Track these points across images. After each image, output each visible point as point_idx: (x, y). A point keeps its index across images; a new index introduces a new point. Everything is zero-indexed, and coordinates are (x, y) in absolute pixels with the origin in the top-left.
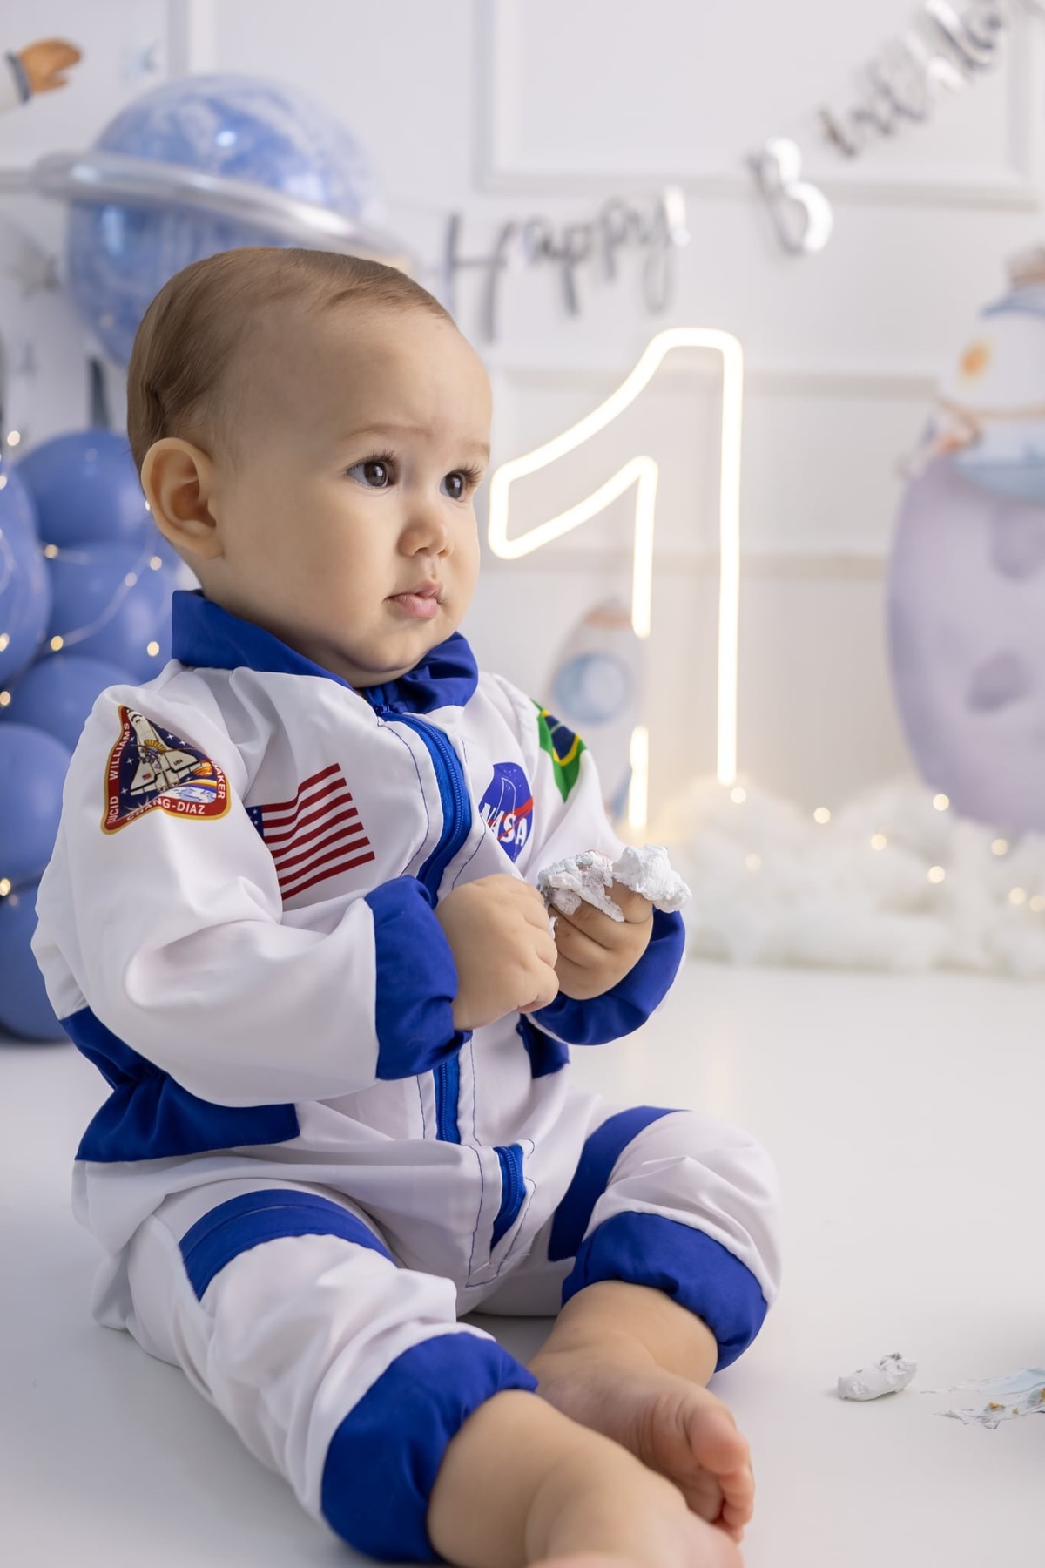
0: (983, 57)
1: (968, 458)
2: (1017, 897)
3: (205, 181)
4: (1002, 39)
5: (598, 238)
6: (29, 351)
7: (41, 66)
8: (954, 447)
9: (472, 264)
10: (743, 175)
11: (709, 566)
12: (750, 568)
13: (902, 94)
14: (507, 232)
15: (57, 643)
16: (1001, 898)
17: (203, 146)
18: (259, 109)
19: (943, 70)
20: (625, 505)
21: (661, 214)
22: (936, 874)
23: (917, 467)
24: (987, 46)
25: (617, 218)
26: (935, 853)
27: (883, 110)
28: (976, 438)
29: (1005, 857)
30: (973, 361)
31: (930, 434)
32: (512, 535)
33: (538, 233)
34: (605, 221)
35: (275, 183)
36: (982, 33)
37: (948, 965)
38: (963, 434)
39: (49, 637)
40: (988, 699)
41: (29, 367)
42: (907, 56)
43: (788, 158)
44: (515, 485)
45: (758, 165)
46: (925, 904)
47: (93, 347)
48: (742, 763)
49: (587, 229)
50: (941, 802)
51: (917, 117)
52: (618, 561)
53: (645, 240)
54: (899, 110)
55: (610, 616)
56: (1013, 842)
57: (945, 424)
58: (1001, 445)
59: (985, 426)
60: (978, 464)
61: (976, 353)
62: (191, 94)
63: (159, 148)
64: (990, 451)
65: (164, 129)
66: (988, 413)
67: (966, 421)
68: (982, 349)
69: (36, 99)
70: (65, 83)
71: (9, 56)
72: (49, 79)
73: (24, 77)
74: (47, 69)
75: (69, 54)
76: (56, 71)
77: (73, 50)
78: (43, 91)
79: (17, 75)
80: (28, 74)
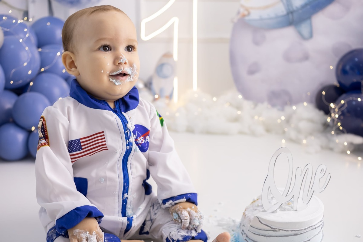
1: (247, 18)
8: (244, 16)
11: (190, 41)
12: (200, 41)
15: (43, 70)
16: (253, 117)
20: (171, 28)
22: (239, 112)
23: (236, 20)
26: (239, 108)
28: (249, 14)
29: (253, 109)
31: (239, 13)
32: (146, 35)
37: (241, 133)
38: (246, 13)
39: (41, 69)
40: (252, 72)
44: (147, 24)
46: (236, 119)
48: (199, 86)
50: (240, 97)
52: (170, 40)
55: (168, 55)
56: (256, 105)
57: (242, 10)
58: (255, 15)
59: (252, 11)
60: (249, 20)
64: (252, 17)
66: (251, 8)
67: (246, 10)
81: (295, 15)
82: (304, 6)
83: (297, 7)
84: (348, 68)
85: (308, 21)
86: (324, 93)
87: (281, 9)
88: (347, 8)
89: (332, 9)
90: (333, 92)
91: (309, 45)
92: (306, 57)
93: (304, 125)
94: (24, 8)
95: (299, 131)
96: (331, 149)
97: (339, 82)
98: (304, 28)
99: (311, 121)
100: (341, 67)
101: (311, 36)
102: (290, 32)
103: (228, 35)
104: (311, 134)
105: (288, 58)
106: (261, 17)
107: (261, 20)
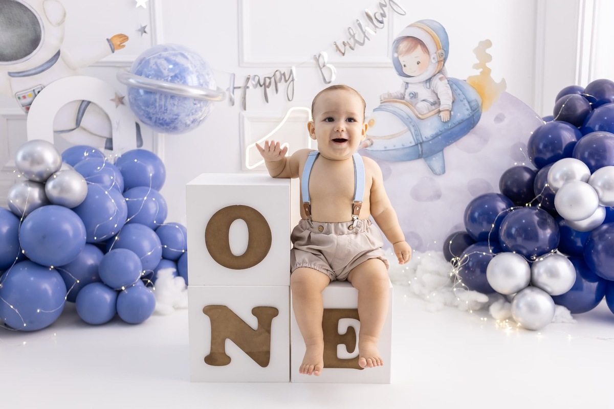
0: (380, 25)
3: (165, 84)
4: (385, 20)
5: (273, 80)
7: (117, 42)
8: (367, 146)
9: (239, 88)
10: (313, 61)
13: (356, 37)
14: (248, 79)
17: (166, 72)
18: (179, 60)
19: (369, 29)
21: (291, 72)
24: (381, 22)
25: (278, 74)
27: (352, 42)
28: (372, 144)
30: (371, 123)
33: (257, 79)
34: (274, 75)
35: (185, 83)
36: (380, 19)
38: (368, 143)
42: (360, 25)
43: (326, 57)
45: (317, 59)
47: (136, 119)
49: (270, 78)
51: (362, 44)
53: (286, 81)
54: (356, 42)
58: (378, 146)
59: (374, 141)
60: (371, 150)
61: (372, 121)
62: (160, 55)
63: (153, 72)
64: (375, 147)
65: (154, 67)
66: (375, 137)
67: (369, 139)
68: (373, 120)
69: (116, 51)
70: (124, 46)
71: (107, 39)
72: (119, 45)
73: (112, 45)
74: (119, 43)
75: (124, 38)
76: (121, 44)
77: (125, 36)
78: (118, 49)
79: (110, 45)
80: (113, 44)
81: (425, 146)
82: (434, 137)
83: (426, 138)
84: (476, 215)
85: (440, 154)
86: (451, 242)
87: (408, 139)
88: (485, 140)
89: (468, 140)
90: (462, 241)
91: (441, 181)
92: (438, 196)
93: (428, 278)
94: (108, 136)
95: (424, 286)
96: (457, 307)
97: (467, 229)
98: (436, 162)
99: (438, 274)
100: (469, 212)
101: (444, 172)
102: (419, 164)
104: (436, 289)
105: (416, 195)
106: (385, 148)
107: (385, 150)
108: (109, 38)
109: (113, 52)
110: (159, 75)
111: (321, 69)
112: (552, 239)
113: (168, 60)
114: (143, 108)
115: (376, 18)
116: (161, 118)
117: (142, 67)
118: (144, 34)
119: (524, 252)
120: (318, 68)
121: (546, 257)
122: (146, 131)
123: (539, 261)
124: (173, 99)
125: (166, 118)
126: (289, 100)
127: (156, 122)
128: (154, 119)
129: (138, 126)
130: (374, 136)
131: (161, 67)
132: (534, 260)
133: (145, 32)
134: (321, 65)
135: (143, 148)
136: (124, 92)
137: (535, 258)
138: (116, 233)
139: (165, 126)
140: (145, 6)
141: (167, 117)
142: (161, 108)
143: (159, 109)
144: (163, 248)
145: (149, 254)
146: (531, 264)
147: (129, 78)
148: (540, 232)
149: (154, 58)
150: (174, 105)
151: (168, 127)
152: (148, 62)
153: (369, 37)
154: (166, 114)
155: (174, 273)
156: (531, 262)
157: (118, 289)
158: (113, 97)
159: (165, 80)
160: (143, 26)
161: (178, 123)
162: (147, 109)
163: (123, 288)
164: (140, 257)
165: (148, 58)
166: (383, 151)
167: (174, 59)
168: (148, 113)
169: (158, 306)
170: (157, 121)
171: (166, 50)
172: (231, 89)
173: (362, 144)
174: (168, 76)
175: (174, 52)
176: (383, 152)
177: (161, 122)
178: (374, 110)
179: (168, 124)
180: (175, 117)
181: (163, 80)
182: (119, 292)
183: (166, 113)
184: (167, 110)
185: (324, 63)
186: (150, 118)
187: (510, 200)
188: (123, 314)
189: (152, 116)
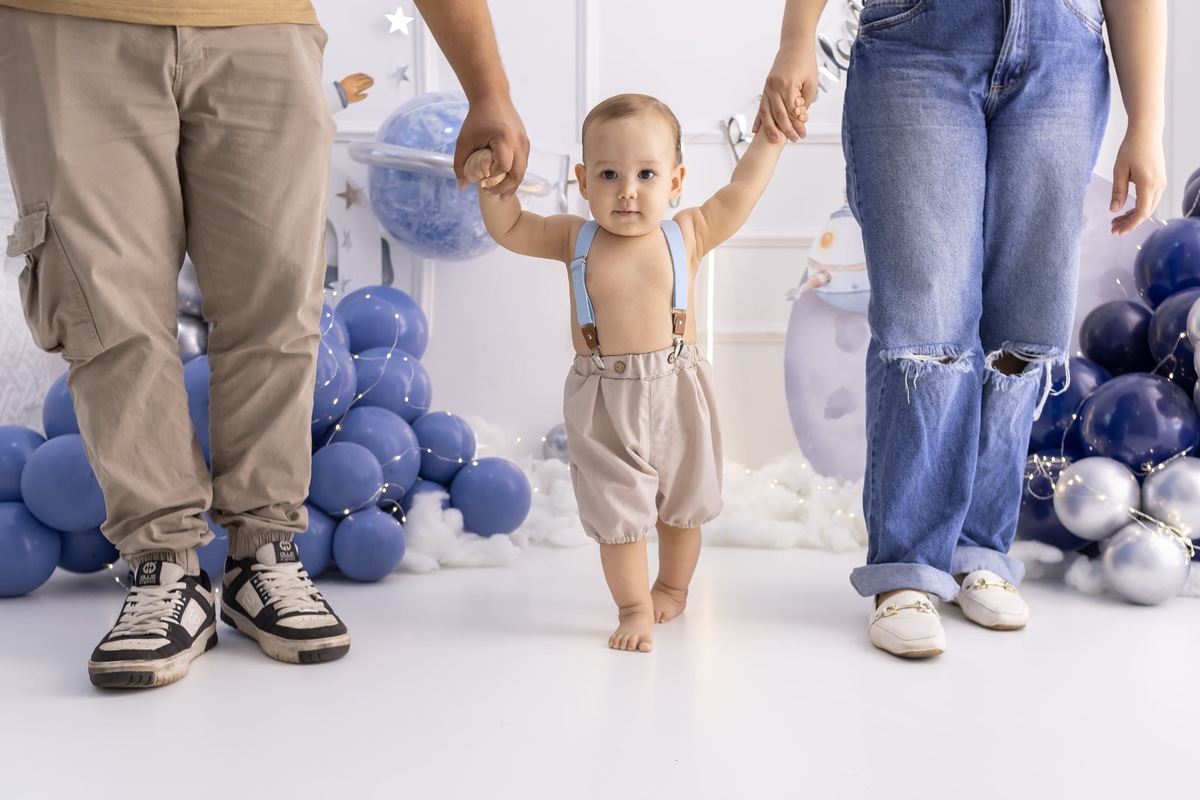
2: (839, 512)
3: (438, 158)
6: (347, 236)
7: (352, 88)
8: (818, 285)
16: (833, 512)
17: (438, 138)
19: (826, 71)
22: (801, 501)
23: (798, 296)
26: (801, 491)
28: (829, 281)
29: (835, 492)
30: (826, 241)
31: (805, 278)
37: (803, 545)
38: (822, 278)
40: (835, 413)
41: (347, 243)
43: (743, 123)
45: (725, 126)
46: (797, 516)
47: (382, 232)
50: (806, 466)
56: (841, 484)
57: (811, 272)
58: (841, 283)
59: (833, 274)
60: (829, 293)
61: (828, 236)
62: (429, 107)
63: (415, 138)
64: (835, 287)
65: (417, 128)
66: (834, 267)
67: (823, 272)
68: (831, 234)
69: (351, 106)
70: (365, 96)
71: (335, 83)
72: (356, 94)
73: (343, 94)
74: (356, 90)
75: (366, 81)
76: (360, 91)
77: (368, 78)
78: (353, 101)
79: (340, 94)
80: (345, 92)
94: (330, 262)
103: (782, 327)
106: (855, 287)
107: (855, 293)
108: (339, 80)
109: (345, 106)
110: (425, 141)
111: (733, 146)
112: (1184, 432)
113: (442, 115)
114: (396, 205)
115: (839, 51)
116: (429, 223)
117: (396, 131)
118: (403, 82)
119: (1130, 457)
120: (729, 146)
121: (1171, 463)
122: (400, 254)
123: (1157, 471)
124: (450, 185)
125: (437, 222)
126: (671, 205)
127: (418, 232)
128: (415, 228)
129: (385, 245)
130: (832, 266)
131: (429, 129)
132: (1148, 472)
133: (405, 79)
134: (734, 140)
135: (395, 285)
136: (361, 177)
137: (1149, 467)
138: (336, 417)
139: (436, 241)
140: (405, 31)
141: (439, 221)
142: (429, 203)
143: (425, 206)
144: (423, 454)
145: (398, 458)
146: (1141, 480)
147: (371, 150)
148: (1161, 420)
149: (417, 113)
150: (453, 197)
151: (441, 242)
152: (406, 121)
153: (826, 88)
154: (437, 216)
155: (444, 501)
156: (1142, 474)
157: (336, 513)
158: (343, 190)
159: (436, 150)
160: (402, 66)
161: (458, 234)
162: (402, 208)
163: (347, 512)
164: (381, 461)
165: (406, 114)
166: (850, 293)
167: (453, 114)
168: (405, 215)
169: (409, 556)
170: (422, 230)
171: (439, 98)
172: (562, 185)
173: (809, 281)
174: (442, 143)
175: (453, 102)
176: (850, 296)
177: (428, 231)
178: (834, 216)
179: (441, 235)
180: (453, 221)
181: (432, 150)
182: (338, 519)
183: (438, 212)
184: (438, 207)
185: (741, 134)
186: (408, 225)
187: (1104, 369)
188: (345, 564)
189: (411, 219)
